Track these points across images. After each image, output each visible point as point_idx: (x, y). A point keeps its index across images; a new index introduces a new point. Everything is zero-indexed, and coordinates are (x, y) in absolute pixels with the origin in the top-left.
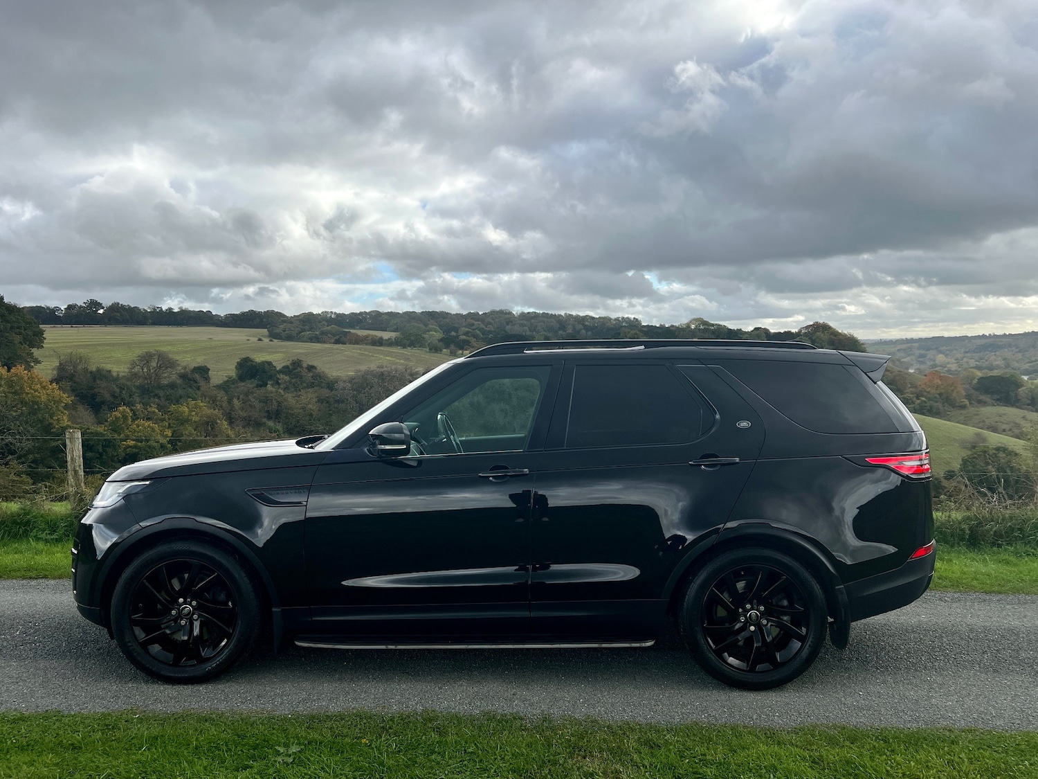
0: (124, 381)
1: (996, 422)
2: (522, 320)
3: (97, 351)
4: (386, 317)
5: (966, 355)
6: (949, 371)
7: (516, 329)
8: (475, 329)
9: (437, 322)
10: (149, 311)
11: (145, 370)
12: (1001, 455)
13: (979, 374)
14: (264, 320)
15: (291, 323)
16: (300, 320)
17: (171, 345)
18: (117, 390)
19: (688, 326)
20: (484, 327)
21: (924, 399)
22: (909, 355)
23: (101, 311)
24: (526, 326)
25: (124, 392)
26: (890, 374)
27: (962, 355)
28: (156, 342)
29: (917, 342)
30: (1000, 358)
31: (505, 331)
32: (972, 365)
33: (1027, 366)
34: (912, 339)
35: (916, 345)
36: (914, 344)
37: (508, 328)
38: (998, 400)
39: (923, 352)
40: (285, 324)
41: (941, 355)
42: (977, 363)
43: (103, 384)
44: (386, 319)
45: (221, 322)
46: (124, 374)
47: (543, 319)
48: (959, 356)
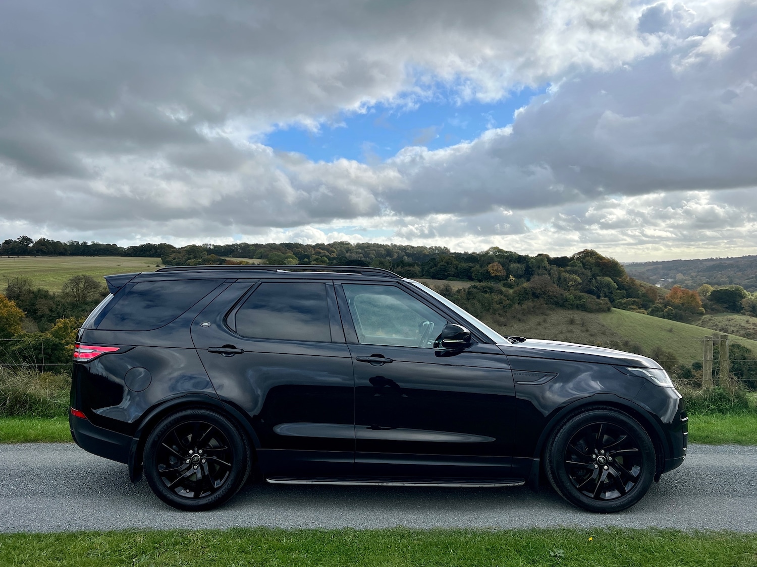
0: (60, 299)
1: (727, 325)
2: (358, 249)
3: (34, 276)
4: (253, 248)
5: (699, 274)
6: (687, 286)
7: (355, 256)
8: (323, 256)
9: (292, 251)
10: (68, 244)
11: (75, 290)
12: (736, 350)
13: (712, 289)
14: (158, 251)
15: (180, 253)
16: (186, 251)
17: (91, 270)
18: (55, 306)
19: (487, 253)
20: (329, 255)
21: (670, 308)
22: (655, 274)
23: (31, 245)
24: (361, 254)
25: (59, 307)
26: (644, 289)
27: (695, 274)
28: (78, 269)
29: (661, 264)
30: (725, 276)
31: (345, 257)
32: (704, 282)
33: (746, 282)
34: (657, 262)
35: (661, 266)
36: (659, 266)
37: (348, 255)
38: (727, 308)
39: (666, 271)
40: (175, 254)
41: (680, 274)
42: (708, 279)
43: (43, 301)
44: (253, 249)
45: (125, 252)
46: (58, 294)
47: (374, 248)
48: (693, 274)
